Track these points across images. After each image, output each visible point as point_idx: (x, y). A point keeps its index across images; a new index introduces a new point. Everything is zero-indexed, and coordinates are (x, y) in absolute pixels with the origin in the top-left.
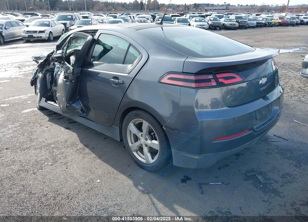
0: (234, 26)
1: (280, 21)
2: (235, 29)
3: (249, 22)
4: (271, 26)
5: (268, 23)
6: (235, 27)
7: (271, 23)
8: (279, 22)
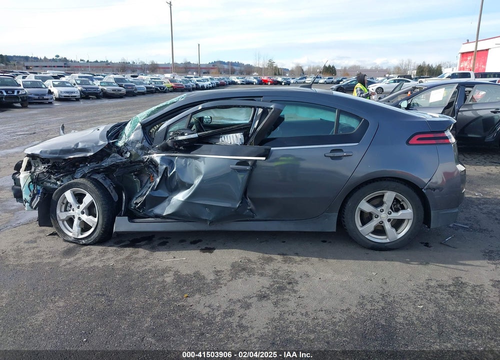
0: (120, 92)
1: (173, 85)
2: (121, 96)
3: (137, 86)
4: (165, 92)
5: (160, 88)
6: (121, 94)
7: (164, 88)
8: (172, 87)
